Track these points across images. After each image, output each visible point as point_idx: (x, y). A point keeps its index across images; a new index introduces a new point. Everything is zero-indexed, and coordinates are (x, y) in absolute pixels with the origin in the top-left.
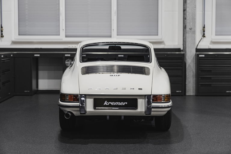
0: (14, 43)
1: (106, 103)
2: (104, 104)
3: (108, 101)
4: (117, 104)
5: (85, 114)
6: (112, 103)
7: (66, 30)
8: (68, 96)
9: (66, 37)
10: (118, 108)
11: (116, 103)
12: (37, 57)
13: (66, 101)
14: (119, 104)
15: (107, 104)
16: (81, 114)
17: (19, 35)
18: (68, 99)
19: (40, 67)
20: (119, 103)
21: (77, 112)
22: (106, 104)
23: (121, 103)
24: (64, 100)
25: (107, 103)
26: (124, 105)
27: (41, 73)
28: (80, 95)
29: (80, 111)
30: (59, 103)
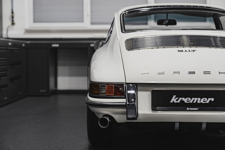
0: (28, 31)
1: (174, 100)
2: (172, 101)
3: (178, 96)
4: (195, 102)
5: (136, 119)
6: (185, 100)
7: (91, 15)
8: (105, 86)
9: (92, 23)
10: (197, 109)
11: (193, 99)
12: (56, 48)
13: (101, 95)
14: (199, 102)
15: (177, 100)
16: (128, 119)
17: (34, 22)
18: (105, 92)
19: (59, 62)
20: (199, 99)
21: (121, 116)
22: (175, 102)
23: (202, 100)
24: (98, 94)
25: (177, 98)
26: (208, 102)
27: (60, 69)
28: (126, 84)
29: (127, 113)
30: (88, 99)
